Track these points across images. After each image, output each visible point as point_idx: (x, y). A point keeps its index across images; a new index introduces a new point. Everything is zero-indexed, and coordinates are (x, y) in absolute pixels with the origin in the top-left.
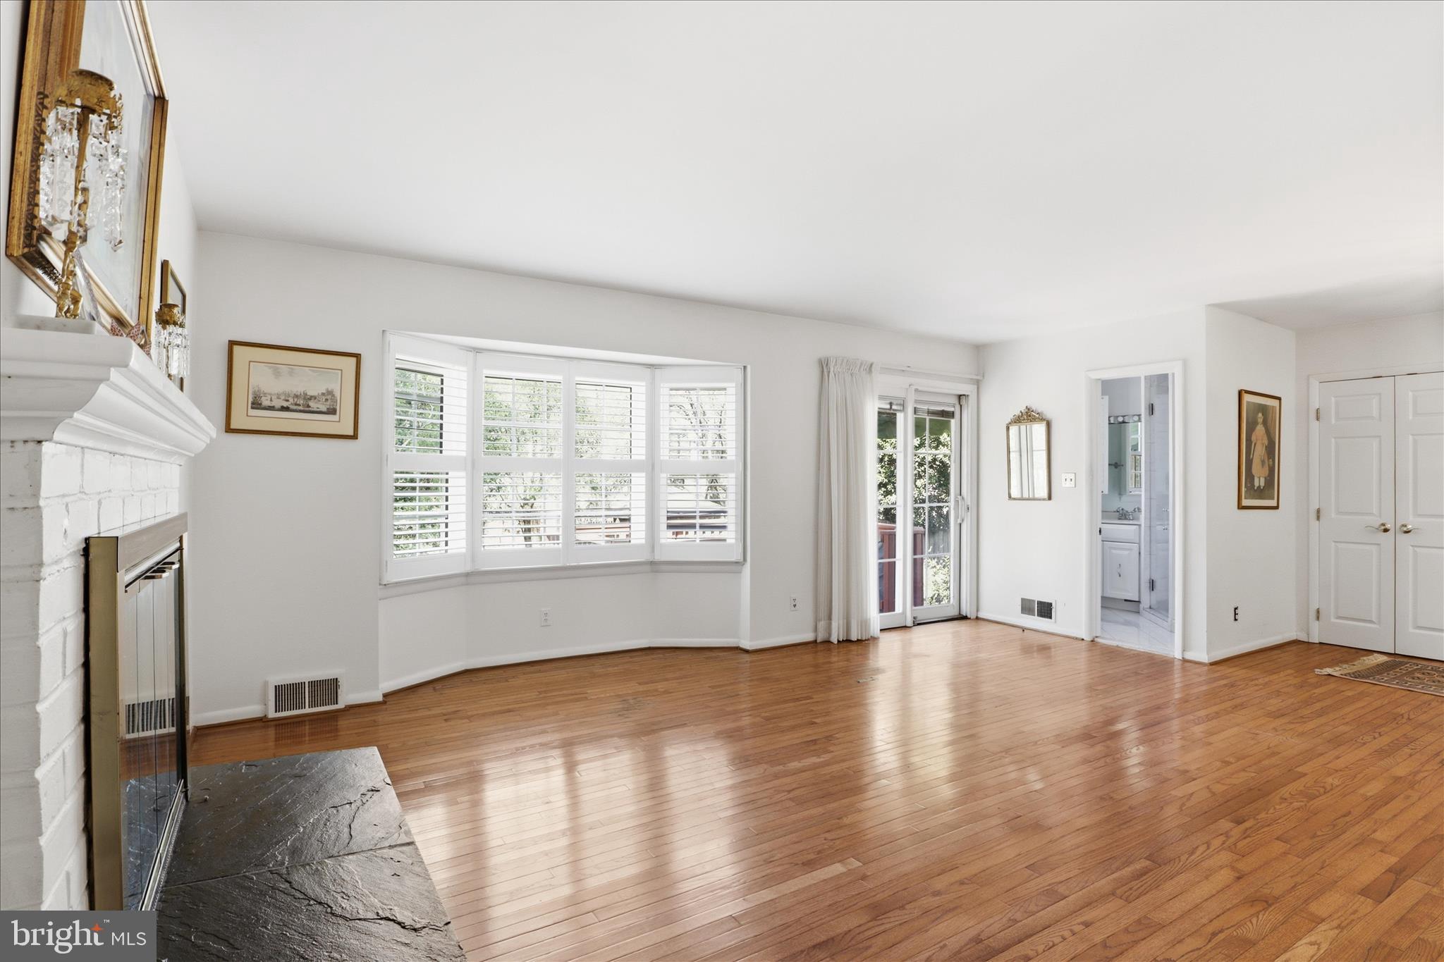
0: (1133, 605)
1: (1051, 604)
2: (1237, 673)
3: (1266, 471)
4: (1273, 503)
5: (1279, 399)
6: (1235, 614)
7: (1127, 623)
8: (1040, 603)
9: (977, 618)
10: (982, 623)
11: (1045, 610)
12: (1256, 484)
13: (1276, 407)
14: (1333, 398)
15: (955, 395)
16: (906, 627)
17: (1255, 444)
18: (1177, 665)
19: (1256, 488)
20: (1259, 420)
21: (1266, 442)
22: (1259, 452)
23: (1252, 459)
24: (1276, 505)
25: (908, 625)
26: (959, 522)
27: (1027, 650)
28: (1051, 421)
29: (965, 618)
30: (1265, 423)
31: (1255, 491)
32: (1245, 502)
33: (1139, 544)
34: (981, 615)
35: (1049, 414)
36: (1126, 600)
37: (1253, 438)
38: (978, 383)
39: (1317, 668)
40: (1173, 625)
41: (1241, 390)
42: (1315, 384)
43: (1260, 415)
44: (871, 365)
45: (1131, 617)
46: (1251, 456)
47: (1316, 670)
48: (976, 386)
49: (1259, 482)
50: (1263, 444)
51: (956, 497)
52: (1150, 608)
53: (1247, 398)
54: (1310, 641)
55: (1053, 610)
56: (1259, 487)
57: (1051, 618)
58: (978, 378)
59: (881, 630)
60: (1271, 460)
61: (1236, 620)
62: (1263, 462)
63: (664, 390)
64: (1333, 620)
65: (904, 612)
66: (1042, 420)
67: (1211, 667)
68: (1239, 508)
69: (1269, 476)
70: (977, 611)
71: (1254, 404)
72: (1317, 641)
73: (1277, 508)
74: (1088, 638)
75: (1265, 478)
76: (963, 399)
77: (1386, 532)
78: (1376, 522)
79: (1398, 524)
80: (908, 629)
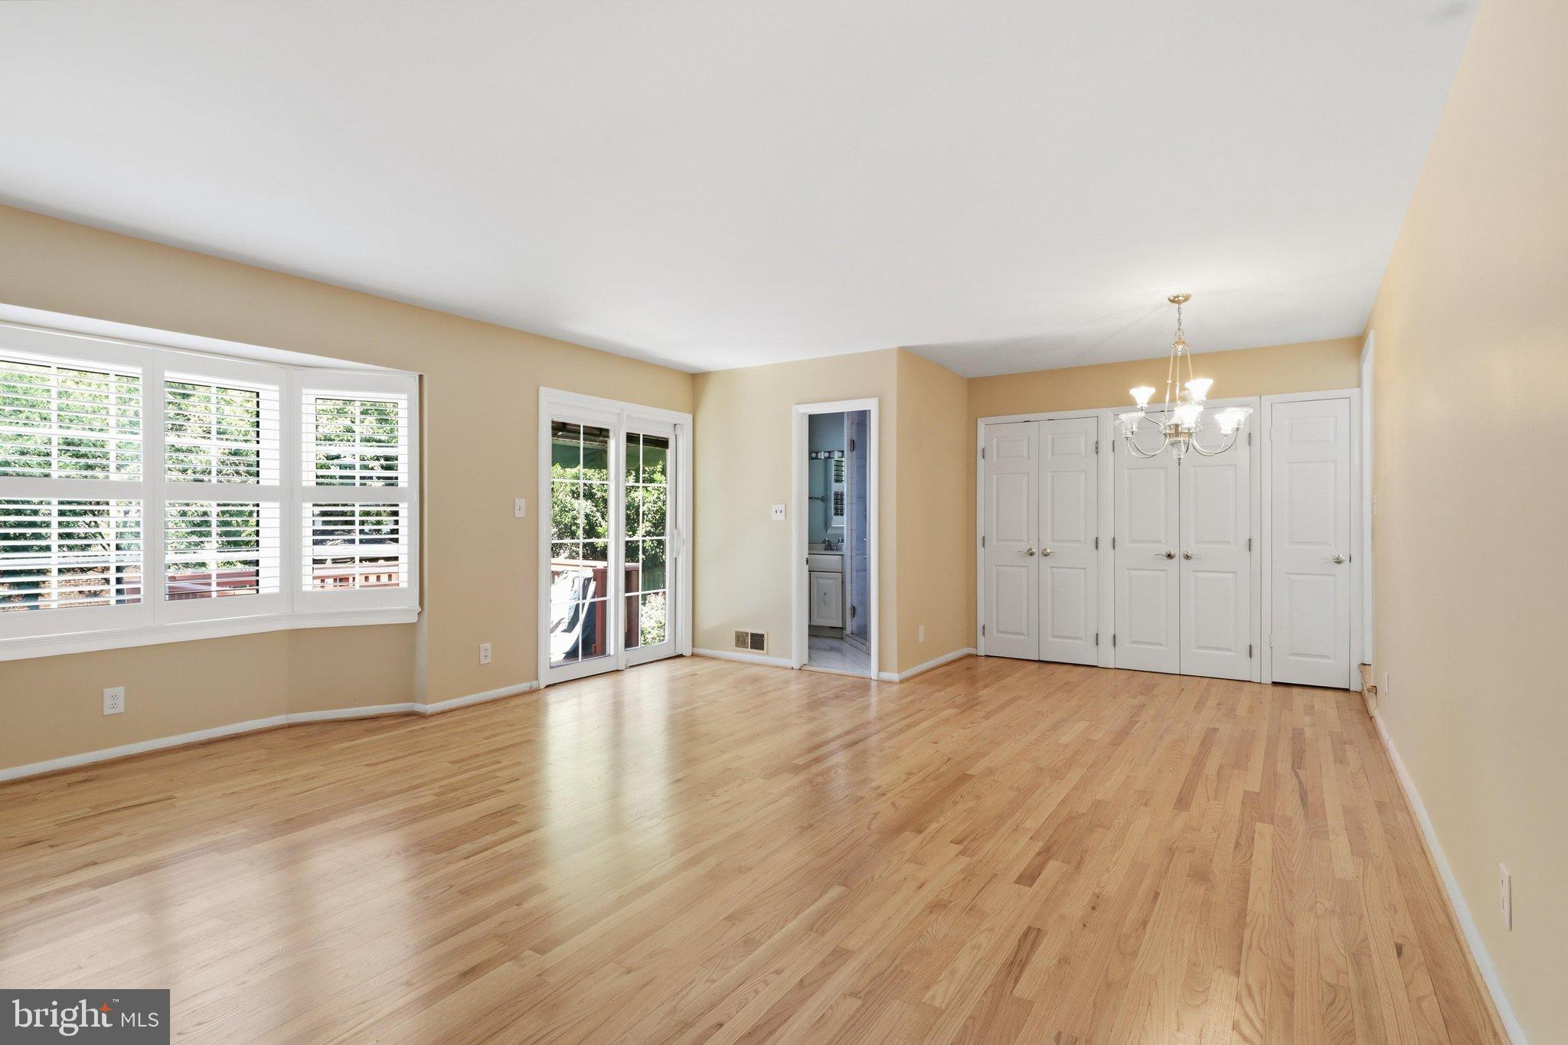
0: (837, 632)
1: (762, 636)
7: (833, 649)
8: (753, 635)
9: (693, 655)
10: (698, 659)
11: (758, 642)
15: (670, 423)
16: (618, 670)
18: (873, 684)
25: (620, 668)
26: (674, 556)
27: (740, 683)
29: (681, 656)
33: (842, 573)
34: (696, 652)
36: (831, 627)
38: (692, 413)
40: (869, 649)
42: (981, 427)
45: (835, 643)
51: (671, 531)
52: (852, 633)
54: (979, 655)
55: (765, 642)
57: (763, 649)
58: (694, 407)
63: (308, 396)
64: (996, 634)
65: (616, 655)
67: (902, 685)
70: (693, 647)
72: (984, 654)
74: (797, 666)
76: (678, 430)
77: (1032, 554)
78: (1025, 547)
79: (1041, 550)
80: (620, 673)
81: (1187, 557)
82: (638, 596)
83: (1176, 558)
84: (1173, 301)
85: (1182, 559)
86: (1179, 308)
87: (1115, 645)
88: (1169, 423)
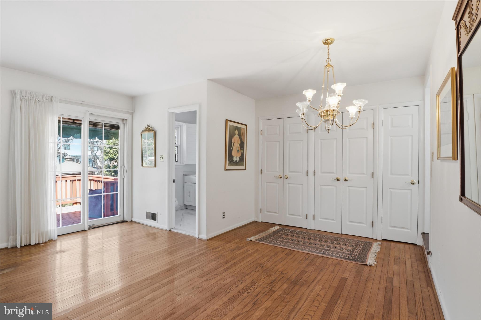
1: (156, 214)
2: (216, 244)
3: (240, 154)
4: (243, 167)
5: (246, 125)
6: (223, 215)
8: (152, 213)
9: (132, 221)
10: (135, 224)
11: (154, 217)
12: (234, 160)
13: (245, 129)
14: (266, 126)
15: (121, 119)
16: (85, 230)
17: (234, 143)
18: (196, 241)
19: (234, 161)
20: (236, 133)
21: (239, 142)
22: (236, 146)
23: (232, 149)
24: (245, 168)
25: (86, 229)
27: (148, 235)
28: (156, 131)
30: (239, 135)
31: (234, 163)
32: (228, 168)
34: (134, 220)
35: (156, 128)
37: (233, 141)
38: (132, 114)
39: (247, 238)
41: (226, 119)
42: (261, 121)
43: (237, 131)
44: (52, 98)
46: (232, 148)
47: (247, 239)
48: (131, 116)
49: (236, 158)
50: (238, 143)
53: (229, 123)
54: (259, 221)
55: (157, 217)
56: (236, 161)
57: (156, 220)
58: (132, 112)
59: (58, 236)
60: (242, 150)
61: (223, 218)
62: (238, 151)
64: (266, 213)
65: (84, 223)
66: (153, 130)
67: (207, 242)
68: (225, 170)
69: (241, 156)
70: (132, 218)
71: (233, 126)
72: (261, 221)
73: (245, 169)
74: (168, 230)
75: (239, 157)
76: (125, 121)
77: (281, 178)
78: (278, 174)
79: (284, 175)
80: (85, 232)
81: (346, 180)
82: (101, 196)
83: (341, 181)
84: (325, 43)
85: (344, 181)
86: (328, 47)
87: (314, 219)
88: (323, 110)
